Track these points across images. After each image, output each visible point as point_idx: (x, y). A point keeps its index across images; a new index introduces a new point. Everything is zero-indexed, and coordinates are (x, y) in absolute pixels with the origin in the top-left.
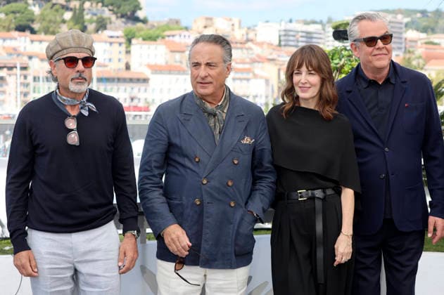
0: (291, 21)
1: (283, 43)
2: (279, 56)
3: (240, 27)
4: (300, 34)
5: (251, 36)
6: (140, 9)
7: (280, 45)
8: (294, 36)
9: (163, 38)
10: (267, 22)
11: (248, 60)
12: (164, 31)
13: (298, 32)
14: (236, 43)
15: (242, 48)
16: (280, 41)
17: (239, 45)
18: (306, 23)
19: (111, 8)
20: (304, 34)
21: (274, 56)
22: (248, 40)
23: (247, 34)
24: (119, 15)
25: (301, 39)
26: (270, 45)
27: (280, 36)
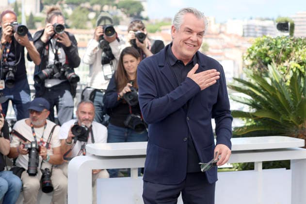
0: (251, 19)
1: (246, 34)
2: (243, 43)
3: (215, 23)
4: (258, 28)
5: (223, 29)
6: (143, 10)
7: (243, 36)
8: (254, 29)
9: (160, 31)
10: (234, 19)
11: (220, 47)
12: (161, 26)
13: (256, 26)
14: (212, 34)
15: (216, 38)
16: (244, 33)
17: (214, 36)
18: (262, 20)
19: (123, 9)
20: (261, 28)
21: (240, 44)
22: (221, 32)
23: (220, 28)
24: (129, 15)
25: (259, 31)
26: (236, 36)
27: (244, 29)
